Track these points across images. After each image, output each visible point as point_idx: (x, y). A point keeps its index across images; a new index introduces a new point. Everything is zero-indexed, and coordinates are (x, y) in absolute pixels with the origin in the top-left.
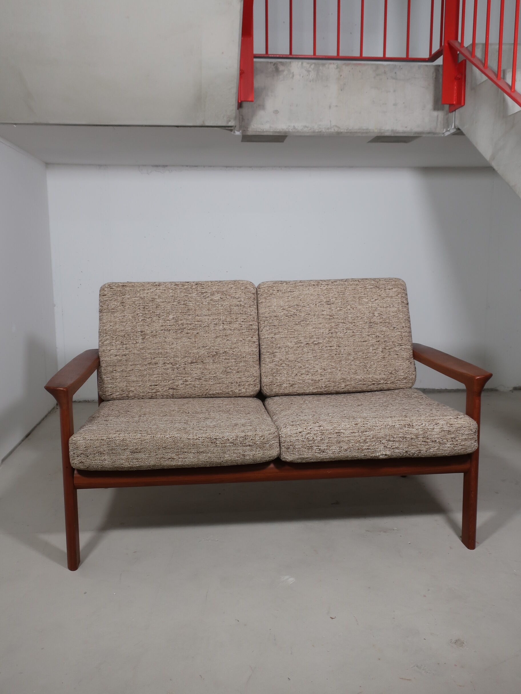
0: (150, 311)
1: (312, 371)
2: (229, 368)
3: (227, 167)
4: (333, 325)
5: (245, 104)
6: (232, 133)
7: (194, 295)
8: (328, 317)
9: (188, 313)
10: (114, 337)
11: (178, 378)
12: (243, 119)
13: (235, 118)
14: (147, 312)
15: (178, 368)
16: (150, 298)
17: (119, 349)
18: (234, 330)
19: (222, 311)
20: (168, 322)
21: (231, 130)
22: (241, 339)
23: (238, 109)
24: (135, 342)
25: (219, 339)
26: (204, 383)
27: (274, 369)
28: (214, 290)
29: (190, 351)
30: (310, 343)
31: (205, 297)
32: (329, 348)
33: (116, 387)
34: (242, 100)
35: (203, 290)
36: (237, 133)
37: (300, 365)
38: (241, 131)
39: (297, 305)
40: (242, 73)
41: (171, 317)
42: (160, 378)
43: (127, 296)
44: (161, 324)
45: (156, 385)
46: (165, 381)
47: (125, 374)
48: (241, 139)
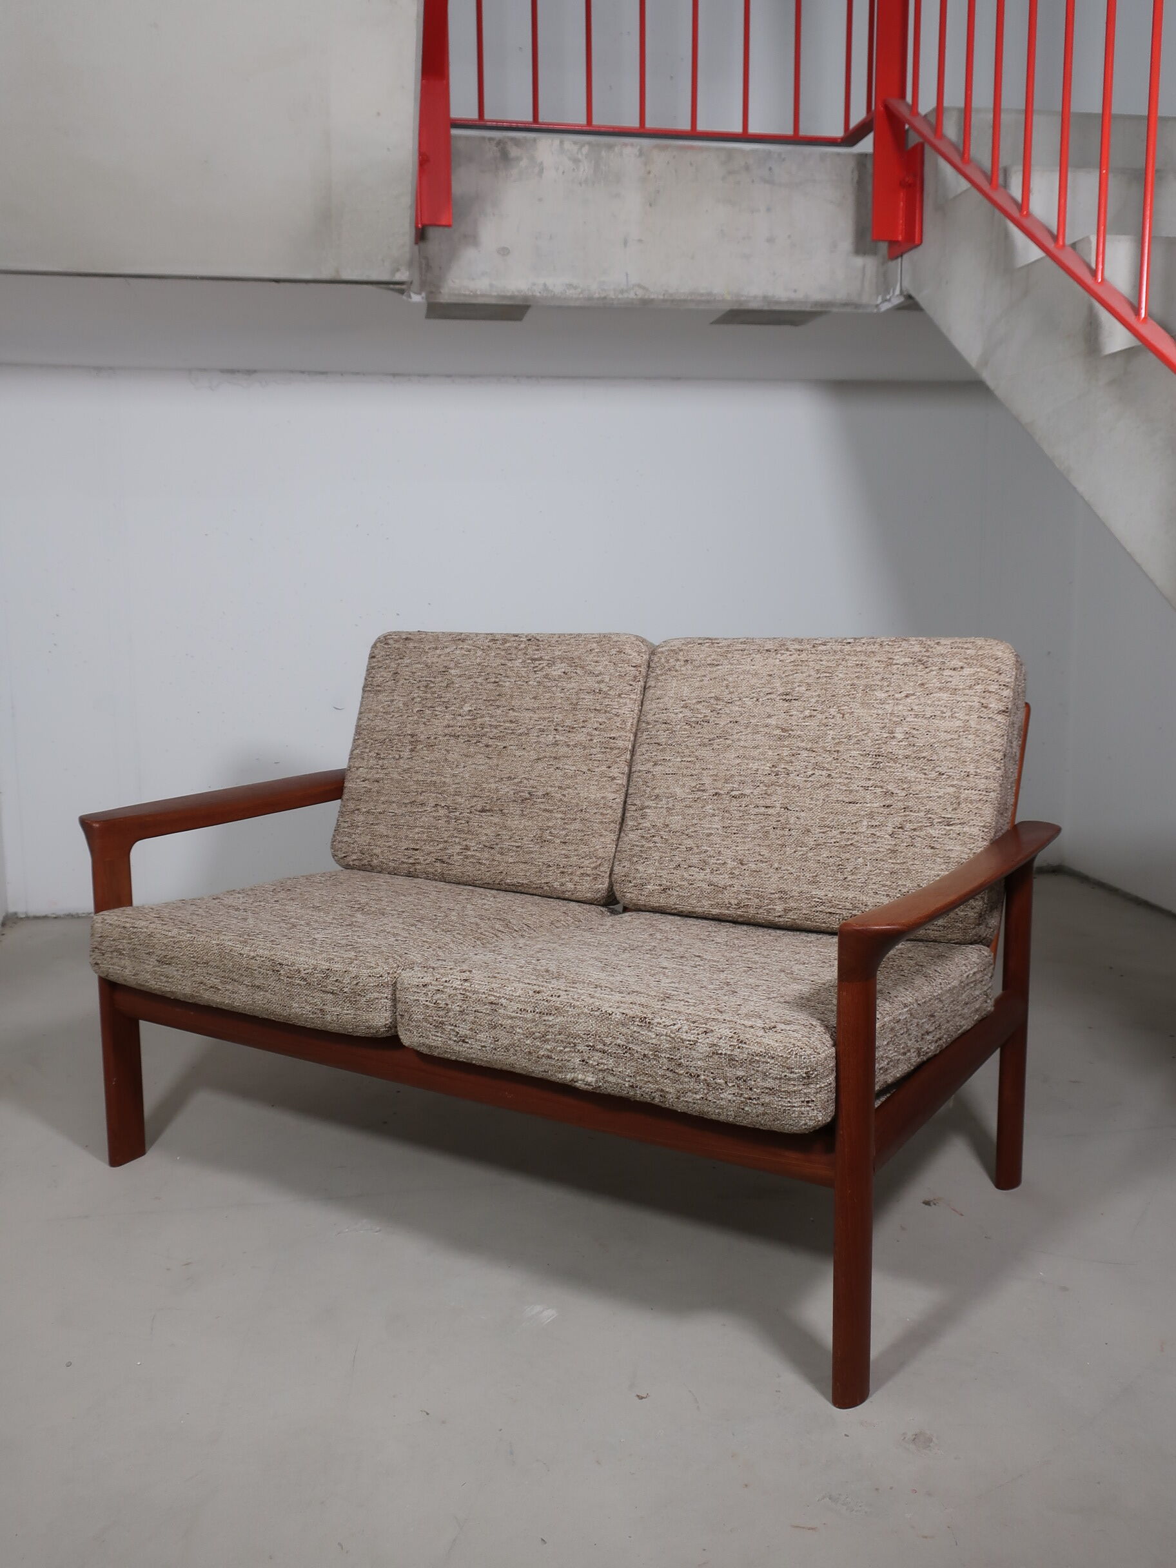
0: (434, 693)
1: (713, 861)
2: (548, 831)
3: (394, 375)
4: (786, 752)
5: (432, 233)
6: (404, 297)
7: (518, 664)
8: (778, 732)
9: (498, 703)
10: (368, 743)
11: (454, 839)
12: (429, 267)
13: (410, 264)
14: (429, 695)
15: (457, 819)
16: (441, 667)
17: (372, 768)
18: (575, 746)
19: (559, 701)
20: (460, 718)
21: (402, 292)
22: (585, 769)
23: (416, 243)
24: (397, 757)
25: (540, 765)
26: (498, 857)
27: (637, 846)
28: (557, 653)
29: (484, 785)
30: (722, 792)
31: (535, 669)
32: (763, 810)
33: (353, 843)
34: (426, 222)
35: (537, 652)
36: (416, 298)
37: (689, 842)
38: (424, 294)
39: (717, 699)
40: (424, 161)
41: (467, 708)
42: (425, 837)
43: (407, 661)
44: (446, 722)
45: (417, 850)
46: (432, 843)
47: (371, 819)
48: (424, 311)
